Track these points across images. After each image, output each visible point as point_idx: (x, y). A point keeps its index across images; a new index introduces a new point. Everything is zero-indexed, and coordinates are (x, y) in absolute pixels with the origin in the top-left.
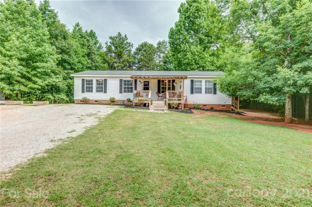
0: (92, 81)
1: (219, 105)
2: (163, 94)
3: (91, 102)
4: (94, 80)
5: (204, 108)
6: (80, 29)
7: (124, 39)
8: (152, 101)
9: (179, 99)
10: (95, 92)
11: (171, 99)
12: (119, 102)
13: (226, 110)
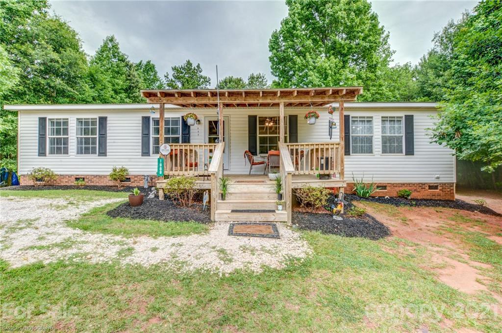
0: (66, 123)
1: (422, 185)
2: (263, 157)
3: (64, 180)
4: (71, 119)
5: (381, 195)
6: (115, 47)
7: (196, 71)
8: (226, 183)
9: (327, 172)
10: (75, 154)
11: (297, 173)
12: (141, 182)
13: (440, 200)
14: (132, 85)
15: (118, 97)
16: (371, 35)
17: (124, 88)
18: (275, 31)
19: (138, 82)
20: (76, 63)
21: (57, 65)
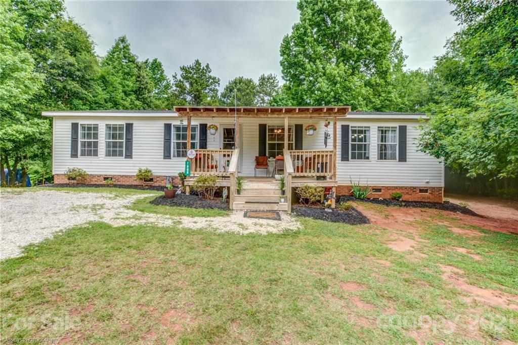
0: (96, 128)
1: (413, 189)
3: (94, 180)
4: (101, 125)
5: (376, 197)
6: (126, 47)
7: (205, 71)
8: (241, 181)
9: (322, 174)
10: (104, 156)
11: (298, 174)
12: (163, 182)
13: (429, 202)
14: (142, 86)
15: (128, 99)
16: (381, 42)
17: (134, 89)
18: (286, 35)
19: (147, 83)
20: (91, 66)
21: (73, 69)
